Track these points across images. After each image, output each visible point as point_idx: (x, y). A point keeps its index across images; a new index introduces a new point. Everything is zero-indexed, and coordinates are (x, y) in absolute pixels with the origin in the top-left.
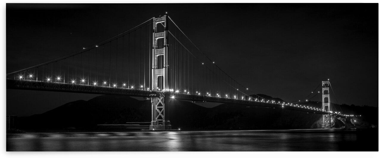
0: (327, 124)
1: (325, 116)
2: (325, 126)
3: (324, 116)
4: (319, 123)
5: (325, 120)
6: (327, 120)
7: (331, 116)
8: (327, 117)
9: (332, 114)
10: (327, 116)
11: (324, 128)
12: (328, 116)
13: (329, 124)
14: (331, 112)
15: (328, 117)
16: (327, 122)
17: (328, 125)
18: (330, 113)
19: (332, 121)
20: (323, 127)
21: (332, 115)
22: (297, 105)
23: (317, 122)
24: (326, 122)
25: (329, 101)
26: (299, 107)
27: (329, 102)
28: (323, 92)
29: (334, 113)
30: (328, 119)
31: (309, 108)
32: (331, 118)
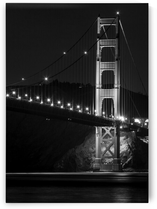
0: (109, 157)
1: (104, 131)
2: (101, 162)
3: (98, 130)
4: (81, 153)
5: (101, 145)
6: (108, 145)
7: (121, 133)
8: (108, 135)
9: (124, 124)
10: (108, 132)
11: (97, 170)
12: (112, 130)
13: (113, 157)
14: (122, 119)
15: (113, 134)
16: (108, 149)
17: (111, 160)
18: (118, 123)
19: (124, 147)
20: (95, 165)
21: (124, 130)
22: (14, 93)
23: (78, 151)
24: (104, 149)
25: (116, 82)
26: (20, 98)
27: (116, 86)
28: (98, 53)
29: (133, 121)
30: (110, 140)
31: (52, 105)
32: (122, 138)
